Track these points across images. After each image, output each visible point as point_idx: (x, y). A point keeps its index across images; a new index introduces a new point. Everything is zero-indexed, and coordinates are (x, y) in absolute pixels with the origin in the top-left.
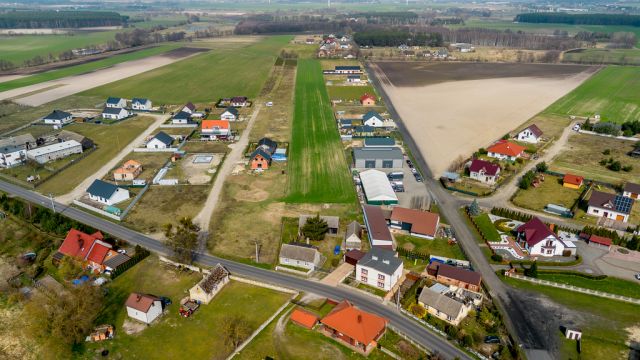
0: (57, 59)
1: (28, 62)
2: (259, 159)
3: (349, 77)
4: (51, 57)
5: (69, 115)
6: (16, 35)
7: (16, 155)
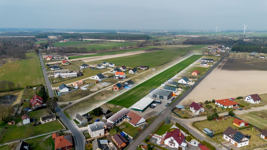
0: (111, 49)
1: (101, 50)
2: (116, 87)
3: (202, 63)
4: (109, 49)
5: (88, 66)
6: (111, 42)
7: (58, 74)
